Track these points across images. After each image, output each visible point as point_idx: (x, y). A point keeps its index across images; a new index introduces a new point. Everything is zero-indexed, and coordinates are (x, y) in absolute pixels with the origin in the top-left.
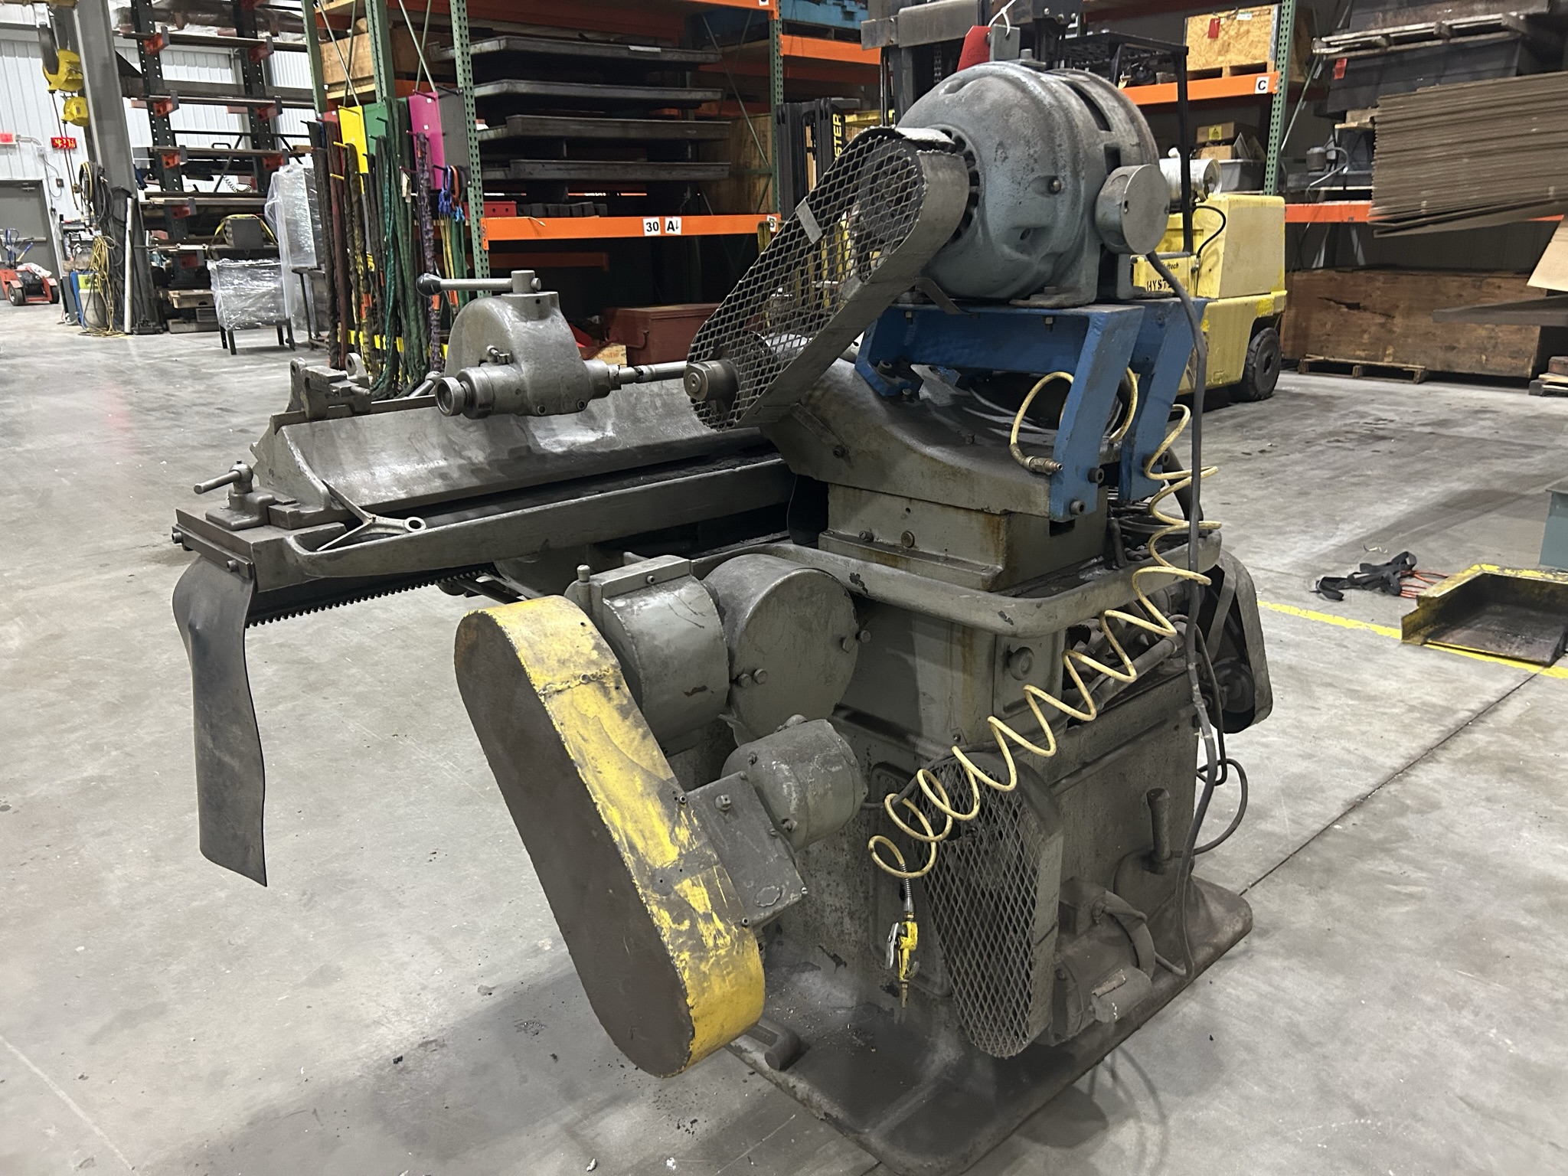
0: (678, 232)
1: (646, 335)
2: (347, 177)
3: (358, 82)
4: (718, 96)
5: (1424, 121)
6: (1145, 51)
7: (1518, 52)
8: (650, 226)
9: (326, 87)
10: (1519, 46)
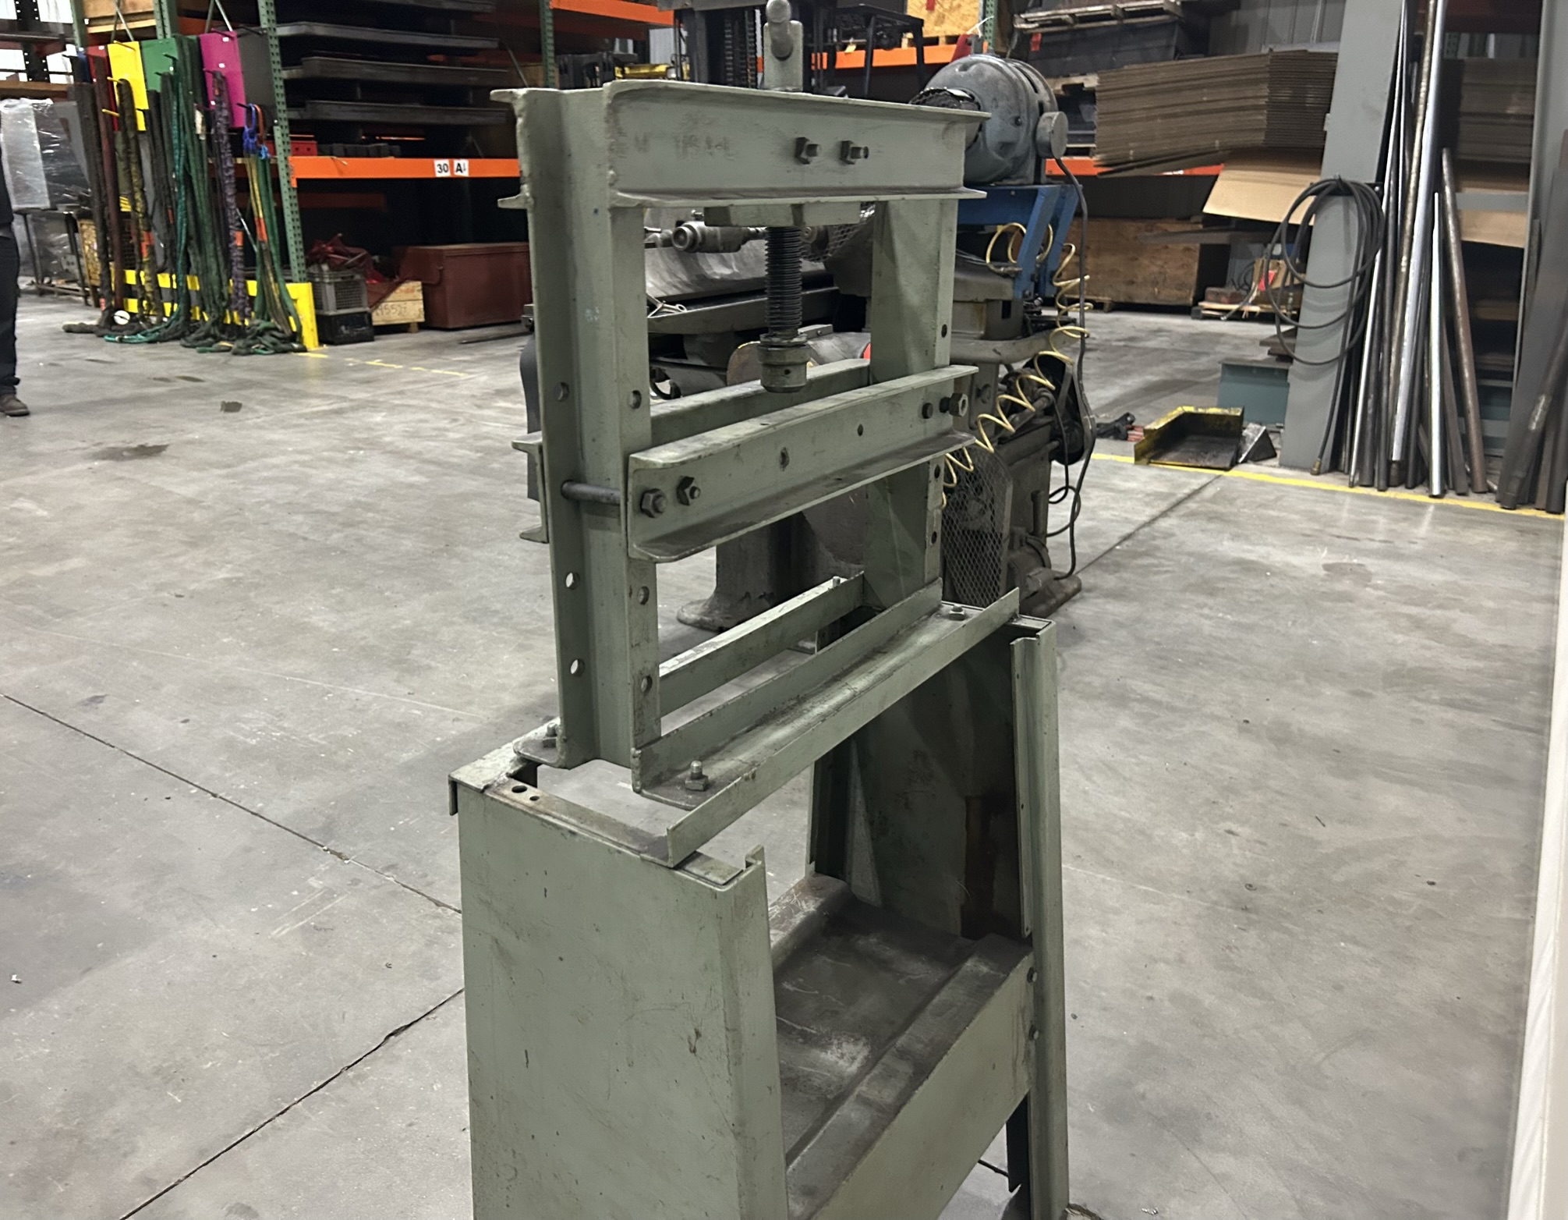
0: (466, 174)
1: (441, 271)
2: (123, 114)
3: (129, 17)
4: (494, 45)
5: (1130, 90)
6: (889, 22)
7: (1176, 32)
8: (441, 168)
9: (87, 22)
10: (1177, 29)
